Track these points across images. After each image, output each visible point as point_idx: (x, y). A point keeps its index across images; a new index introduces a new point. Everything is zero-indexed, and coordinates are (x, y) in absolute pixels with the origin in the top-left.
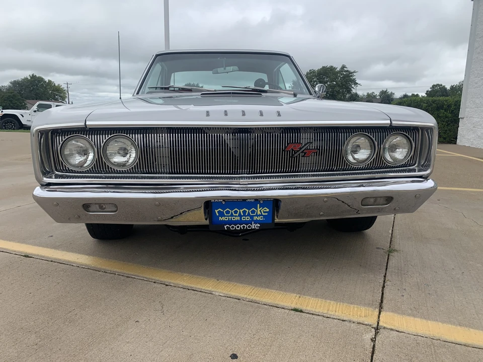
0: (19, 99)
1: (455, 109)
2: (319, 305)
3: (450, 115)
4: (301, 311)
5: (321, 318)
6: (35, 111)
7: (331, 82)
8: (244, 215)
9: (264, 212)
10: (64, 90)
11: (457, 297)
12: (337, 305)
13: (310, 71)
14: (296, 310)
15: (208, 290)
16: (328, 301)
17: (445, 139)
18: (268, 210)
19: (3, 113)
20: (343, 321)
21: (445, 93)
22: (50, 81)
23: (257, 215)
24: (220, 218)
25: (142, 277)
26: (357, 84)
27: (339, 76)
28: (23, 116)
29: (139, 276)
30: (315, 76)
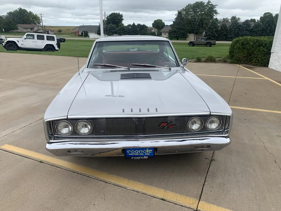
0: (13, 24)
1: (269, 46)
2: (173, 196)
3: (266, 50)
4: (165, 200)
5: (173, 204)
6: (25, 39)
7: (201, 12)
8: (141, 153)
9: (150, 152)
10: (39, 18)
11: (236, 192)
12: (181, 196)
13: (188, 5)
14: (162, 199)
15: (124, 186)
16: (177, 194)
17: (262, 64)
18: (152, 151)
19: (7, 40)
20: (182, 206)
21: (271, 19)
22: (30, 12)
23: (146, 153)
24: (130, 154)
25: (95, 177)
26: (217, 13)
27: (206, 8)
28: (19, 42)
29: (93, 177)
30: (191, 8)
